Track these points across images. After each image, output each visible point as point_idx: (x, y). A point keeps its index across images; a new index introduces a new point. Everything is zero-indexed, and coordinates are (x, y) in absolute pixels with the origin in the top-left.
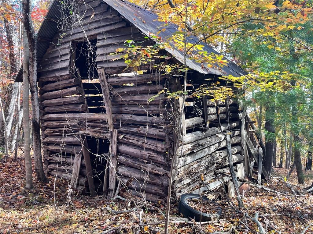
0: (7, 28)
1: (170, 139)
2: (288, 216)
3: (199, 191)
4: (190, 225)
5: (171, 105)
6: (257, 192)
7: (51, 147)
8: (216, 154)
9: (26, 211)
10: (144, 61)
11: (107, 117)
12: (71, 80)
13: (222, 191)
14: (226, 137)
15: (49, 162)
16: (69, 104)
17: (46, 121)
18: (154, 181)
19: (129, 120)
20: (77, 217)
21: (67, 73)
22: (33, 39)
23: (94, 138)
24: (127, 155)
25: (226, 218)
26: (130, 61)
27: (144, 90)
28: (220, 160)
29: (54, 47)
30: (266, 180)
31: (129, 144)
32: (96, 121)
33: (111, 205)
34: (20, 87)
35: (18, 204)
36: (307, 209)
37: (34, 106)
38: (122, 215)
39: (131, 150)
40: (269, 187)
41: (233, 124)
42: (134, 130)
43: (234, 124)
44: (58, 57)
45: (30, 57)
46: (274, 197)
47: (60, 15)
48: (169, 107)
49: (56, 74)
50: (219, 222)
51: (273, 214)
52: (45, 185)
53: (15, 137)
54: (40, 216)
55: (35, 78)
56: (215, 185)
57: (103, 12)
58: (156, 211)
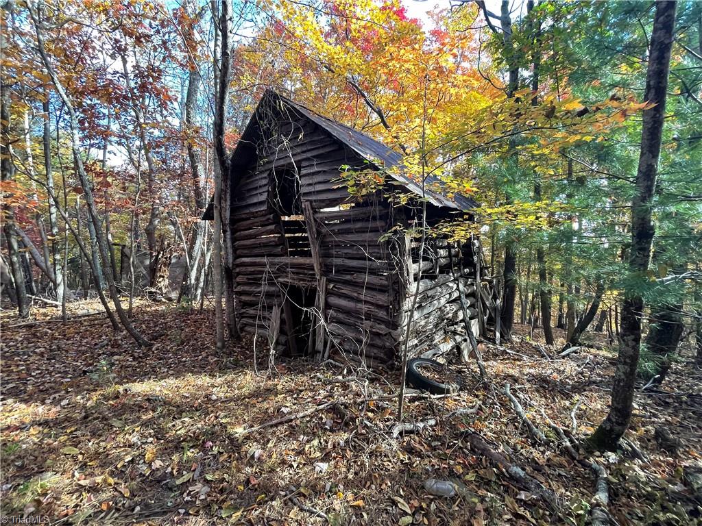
0: (192, 156)
1: (394, 290)
2: (544, 387)
3: (429, 354)
4: (424, 398)
5: (397, 246)
6: (497, 355)
7: (244, 298)
8: (446, 307)
9: (220, 377)
10: (372, 188)
11: (314, 261)
12: (268, 216)
13: (454, 354)
14: (458, 286)
15: (242, 316)
16: (265, 245)
17: (238, 266)
18: (374, 342)
19: (340, 265)
20: (282, 386)
21: (264, 208)
22: (226, 167)
23: (299, 286)
24: (338, 309)
25: (467, 389)
26: (355, 188)
27: (361, 228)
28: (450, 315)
29: (251, 176)
30: (505, 340)
31: (341, 296)
32: (300, 266)
33: (322, 371)
34: (207, 226)
35: (209, 367)
36: (567, 378)
37: (227, 248)
38: (337, 384)
39: (343, 303)
40: (512, 348)
41: (465, 270)
42: (348, 277)
43: (467, 270)
44: (256, 189)
45: (222, 189)
46: (520, 361)
47: (259, 137)
48: (394, 248)
49: (251, 210)
50: (459, 395)
51: (528, 386)
52: (239, 344)
53: (201, 285)
54: (238, 383)
55: (228, 214)
56: (446, 347)
57: (310, 133)
58: (378, 380)
